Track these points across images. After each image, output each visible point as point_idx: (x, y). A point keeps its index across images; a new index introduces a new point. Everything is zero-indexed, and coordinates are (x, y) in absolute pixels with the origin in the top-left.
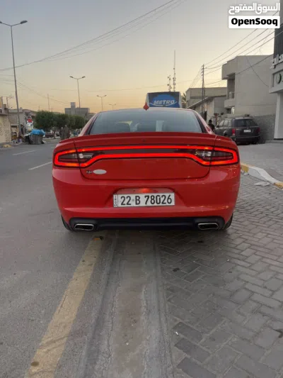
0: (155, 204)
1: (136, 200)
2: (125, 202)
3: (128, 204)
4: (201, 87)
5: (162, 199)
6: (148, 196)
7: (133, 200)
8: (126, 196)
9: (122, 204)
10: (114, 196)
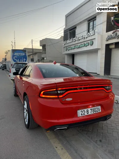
0: (94, 113)
1: (87, 112)
2: (83, 114)
3: (84, 114)
4: (31, 48)
5: (97, 110)
6: (92, 109)
7: (86, 112)
8: (83, 110)
9: (81, 115)
10: (78, 111)
